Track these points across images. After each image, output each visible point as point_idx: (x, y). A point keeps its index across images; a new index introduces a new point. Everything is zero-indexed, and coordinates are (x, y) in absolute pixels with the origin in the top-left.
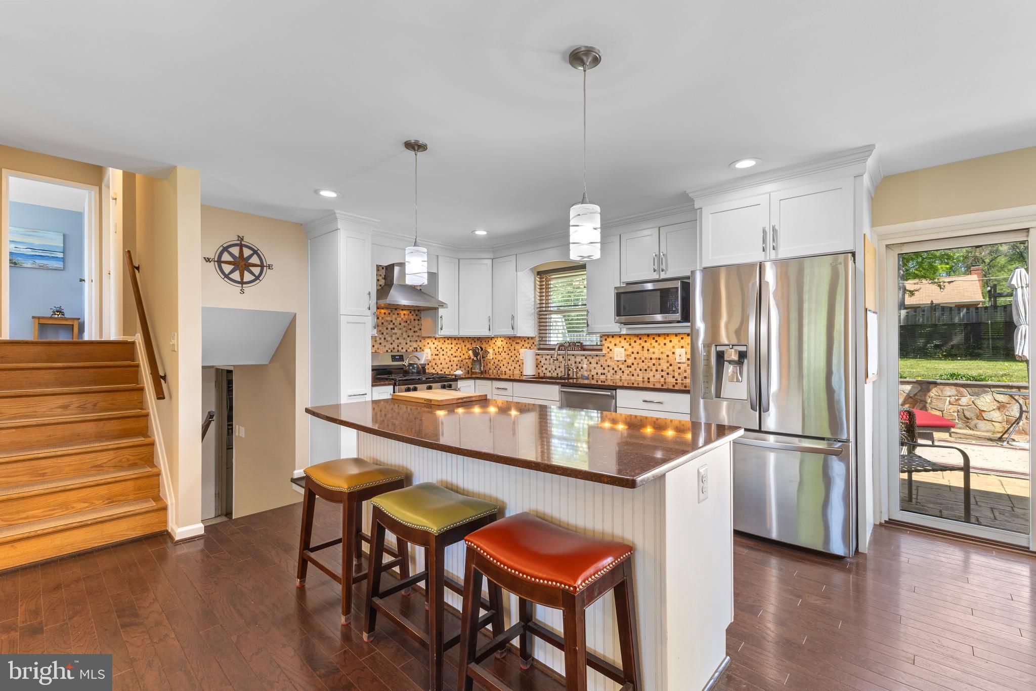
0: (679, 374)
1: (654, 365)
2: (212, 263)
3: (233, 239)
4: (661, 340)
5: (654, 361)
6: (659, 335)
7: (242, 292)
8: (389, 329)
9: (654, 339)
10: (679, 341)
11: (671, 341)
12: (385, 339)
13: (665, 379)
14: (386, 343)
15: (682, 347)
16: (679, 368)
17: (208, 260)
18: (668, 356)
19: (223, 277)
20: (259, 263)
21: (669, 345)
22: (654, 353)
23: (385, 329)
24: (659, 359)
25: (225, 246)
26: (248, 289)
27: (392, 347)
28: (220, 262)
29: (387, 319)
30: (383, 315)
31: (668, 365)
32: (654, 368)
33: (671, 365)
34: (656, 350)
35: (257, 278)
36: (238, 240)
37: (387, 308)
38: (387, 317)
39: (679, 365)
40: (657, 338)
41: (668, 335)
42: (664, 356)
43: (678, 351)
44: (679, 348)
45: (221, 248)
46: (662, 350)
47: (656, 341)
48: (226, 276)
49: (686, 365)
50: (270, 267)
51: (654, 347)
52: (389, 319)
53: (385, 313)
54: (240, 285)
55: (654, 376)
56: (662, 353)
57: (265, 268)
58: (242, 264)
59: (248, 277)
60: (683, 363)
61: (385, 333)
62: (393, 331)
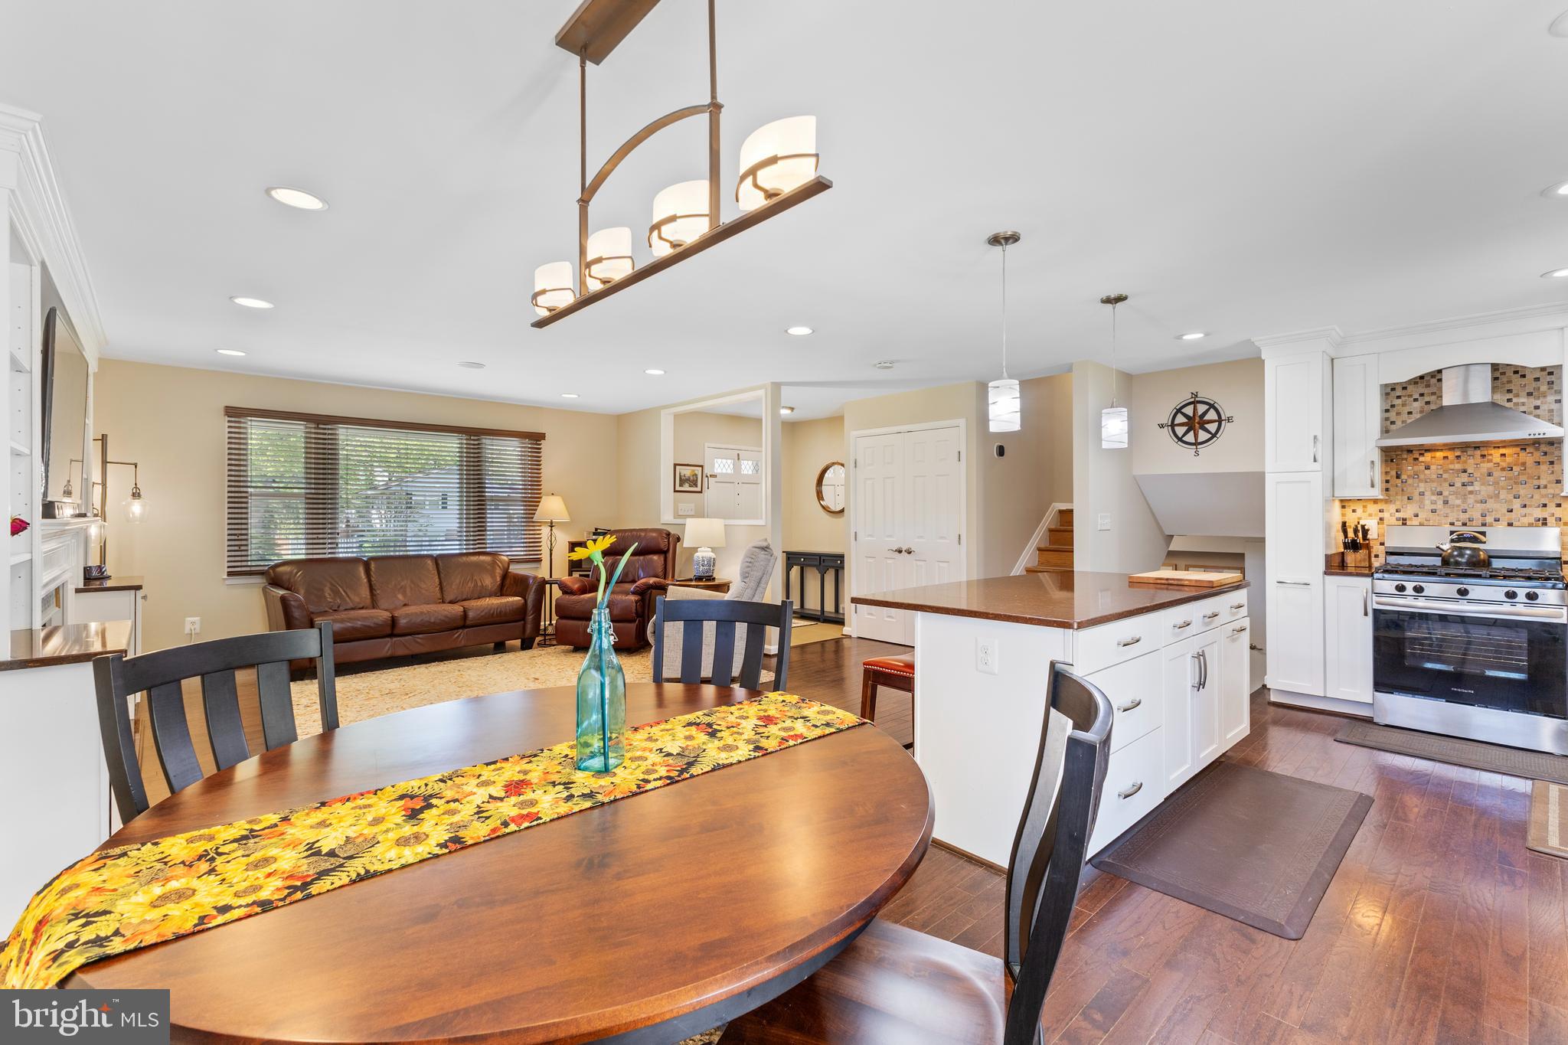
2: (1166, 428)
3: (1187, 397)
7: (1197, 454)
8: (1458, 484)
12: (1446, 502)
14: (1447, 510)
17: (1162, 426)
19: (1177, 441)
20: (1217, 418)
23: (1447, 484)
25: (1178, 408)
26: (1202, 449)
27: (1464, 517)
28: (1173, 425)
29: (1451, 467)
30: (1442, 462)
35: (1214, 435)
36: (1192, 398)
37: (1450, 449)
38: (1452, 463)
45: (1175, 410)
48: (1180, 439)
50: (1229, 420)
52: (1458, 466)
53: (1446, 458)
54: (1195, 447)
57: (1223, 423)
58: (1195, 423)
59: (1203, 436)
61: (1445, 493)
62: (1470, 488)
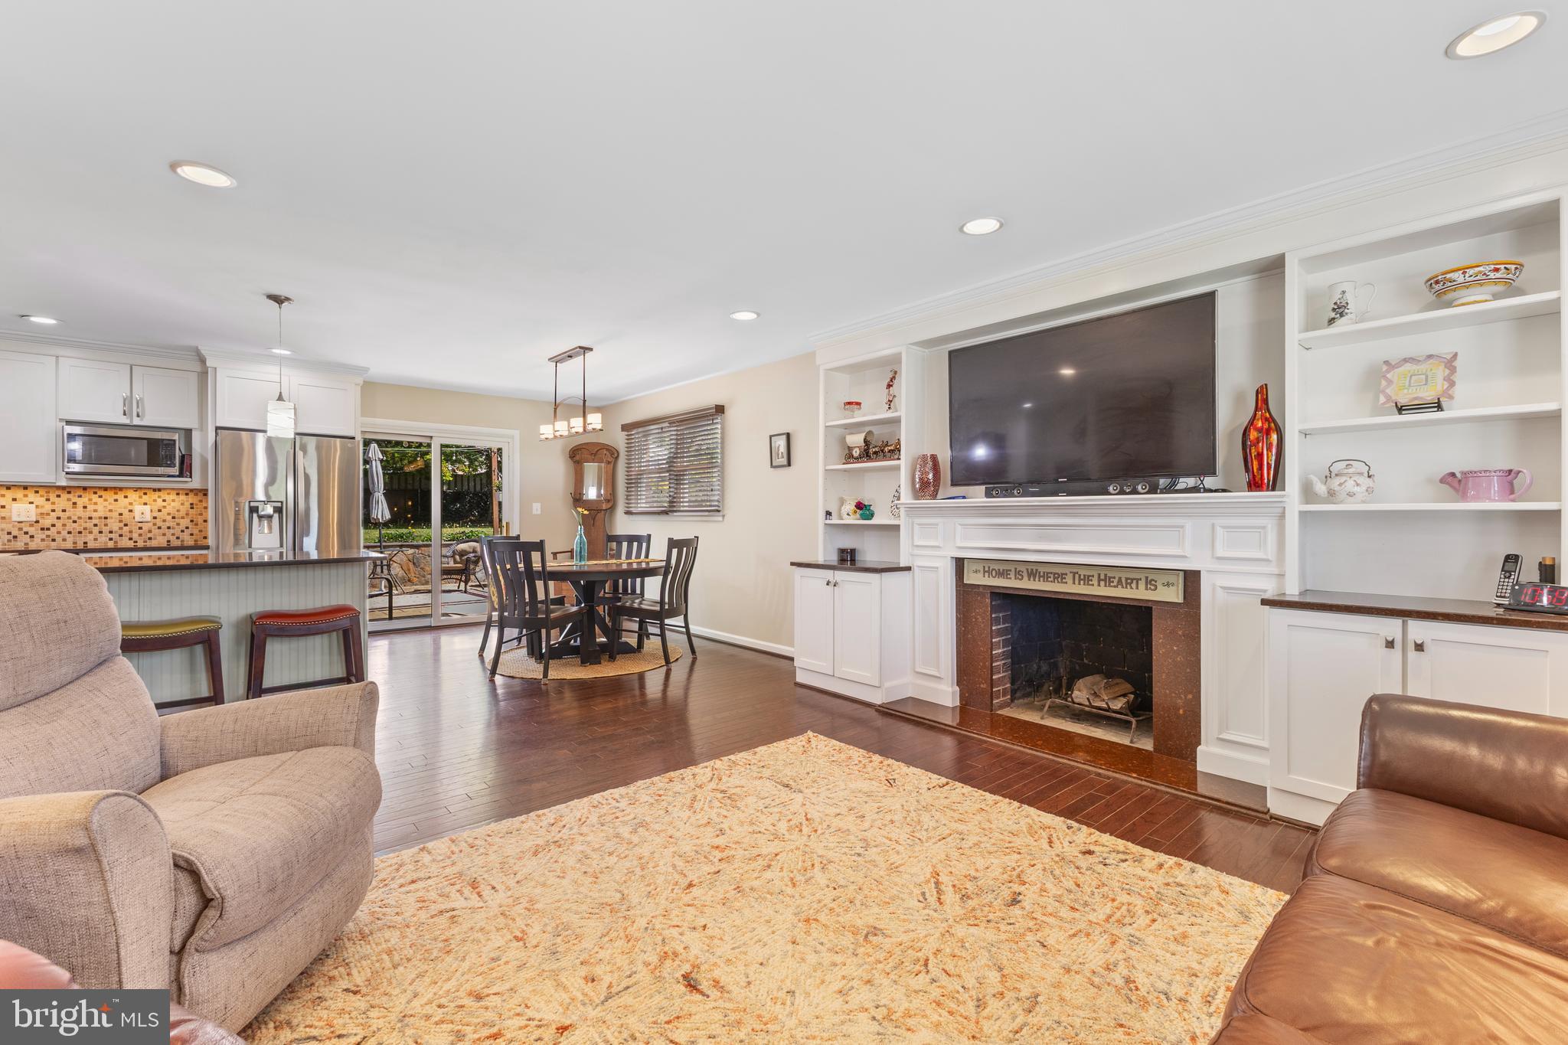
0: (140, 535)
1: (96, 525)
4: (107, 495)
5: (95, 521)
6: (106, 489)
9: (95, 493)
10: (140, 497)
11: (126, 497)
13: (116, 542)
15: (145, 504)
16: (140, 528)
18: (121, 514)
21: (123, 502)
22: (95, 511)
24: (106, 518)
31: (122, 525)
32: (96, 530)
33: (126, 525)
34: (100, 508)
39: (140, 525)
40: (100, 493)
41: (121, 489)
42: (115, 515)
43: (138, 509)
44: (140, 504)
46: (110, 507)
47: (101, 497)
49: (151, 524)
51: (96, 504)
55: (96, 539)
56: (111, 511)
60: (147, 522)
